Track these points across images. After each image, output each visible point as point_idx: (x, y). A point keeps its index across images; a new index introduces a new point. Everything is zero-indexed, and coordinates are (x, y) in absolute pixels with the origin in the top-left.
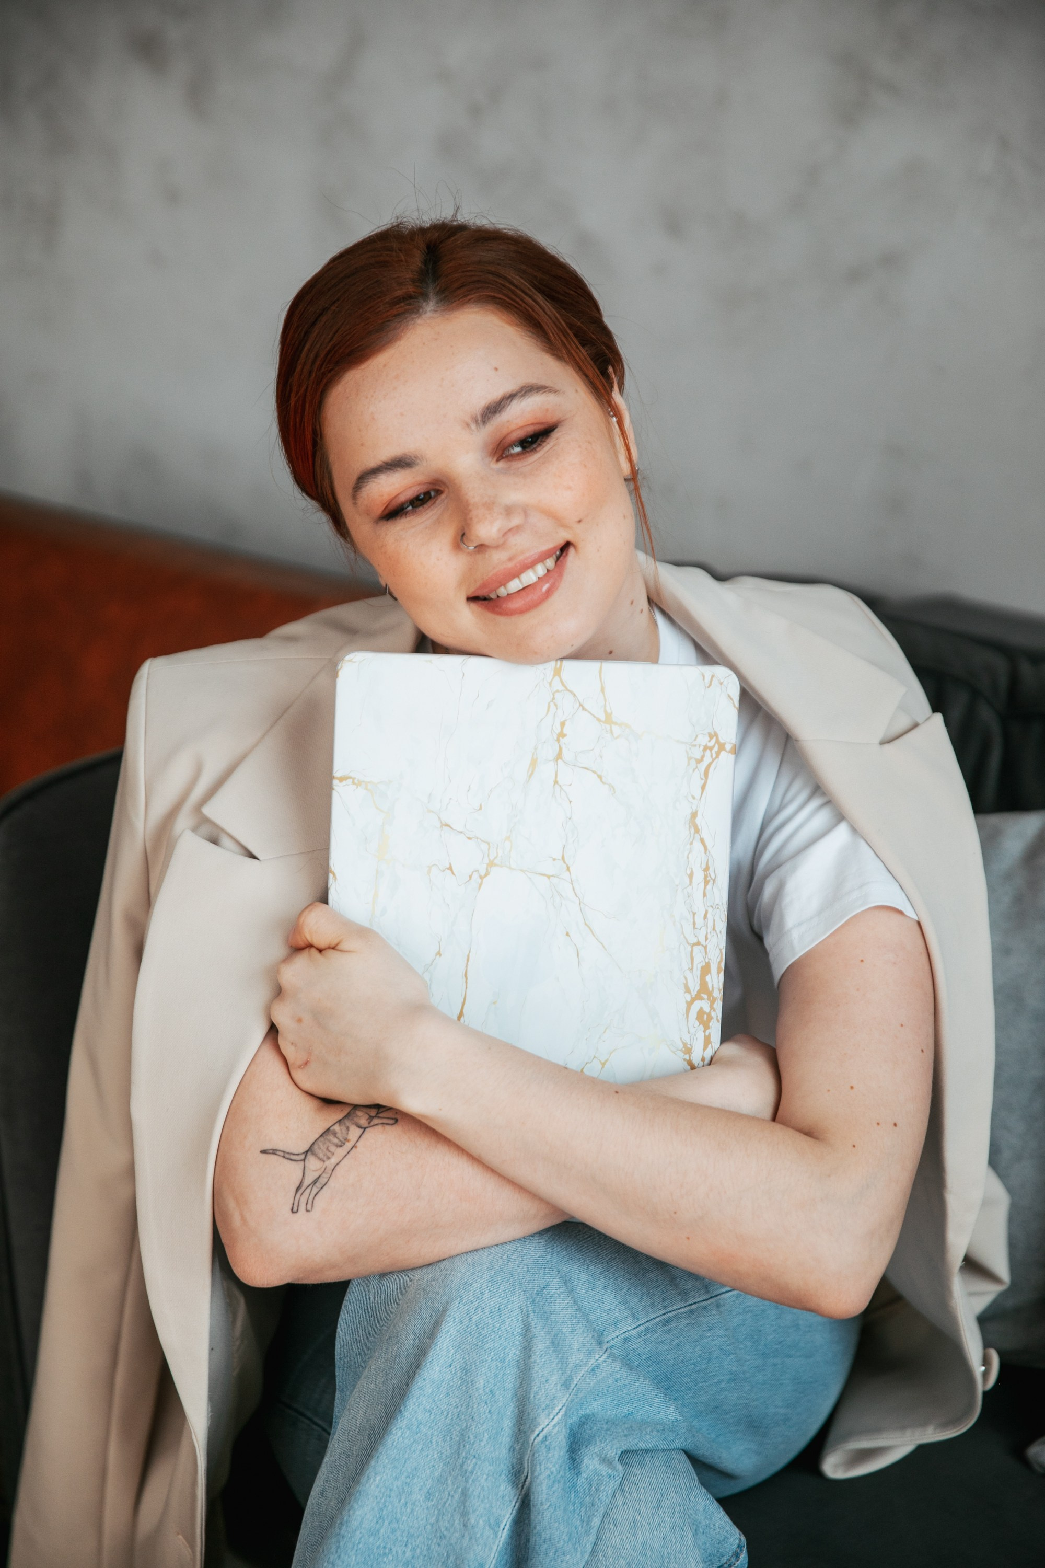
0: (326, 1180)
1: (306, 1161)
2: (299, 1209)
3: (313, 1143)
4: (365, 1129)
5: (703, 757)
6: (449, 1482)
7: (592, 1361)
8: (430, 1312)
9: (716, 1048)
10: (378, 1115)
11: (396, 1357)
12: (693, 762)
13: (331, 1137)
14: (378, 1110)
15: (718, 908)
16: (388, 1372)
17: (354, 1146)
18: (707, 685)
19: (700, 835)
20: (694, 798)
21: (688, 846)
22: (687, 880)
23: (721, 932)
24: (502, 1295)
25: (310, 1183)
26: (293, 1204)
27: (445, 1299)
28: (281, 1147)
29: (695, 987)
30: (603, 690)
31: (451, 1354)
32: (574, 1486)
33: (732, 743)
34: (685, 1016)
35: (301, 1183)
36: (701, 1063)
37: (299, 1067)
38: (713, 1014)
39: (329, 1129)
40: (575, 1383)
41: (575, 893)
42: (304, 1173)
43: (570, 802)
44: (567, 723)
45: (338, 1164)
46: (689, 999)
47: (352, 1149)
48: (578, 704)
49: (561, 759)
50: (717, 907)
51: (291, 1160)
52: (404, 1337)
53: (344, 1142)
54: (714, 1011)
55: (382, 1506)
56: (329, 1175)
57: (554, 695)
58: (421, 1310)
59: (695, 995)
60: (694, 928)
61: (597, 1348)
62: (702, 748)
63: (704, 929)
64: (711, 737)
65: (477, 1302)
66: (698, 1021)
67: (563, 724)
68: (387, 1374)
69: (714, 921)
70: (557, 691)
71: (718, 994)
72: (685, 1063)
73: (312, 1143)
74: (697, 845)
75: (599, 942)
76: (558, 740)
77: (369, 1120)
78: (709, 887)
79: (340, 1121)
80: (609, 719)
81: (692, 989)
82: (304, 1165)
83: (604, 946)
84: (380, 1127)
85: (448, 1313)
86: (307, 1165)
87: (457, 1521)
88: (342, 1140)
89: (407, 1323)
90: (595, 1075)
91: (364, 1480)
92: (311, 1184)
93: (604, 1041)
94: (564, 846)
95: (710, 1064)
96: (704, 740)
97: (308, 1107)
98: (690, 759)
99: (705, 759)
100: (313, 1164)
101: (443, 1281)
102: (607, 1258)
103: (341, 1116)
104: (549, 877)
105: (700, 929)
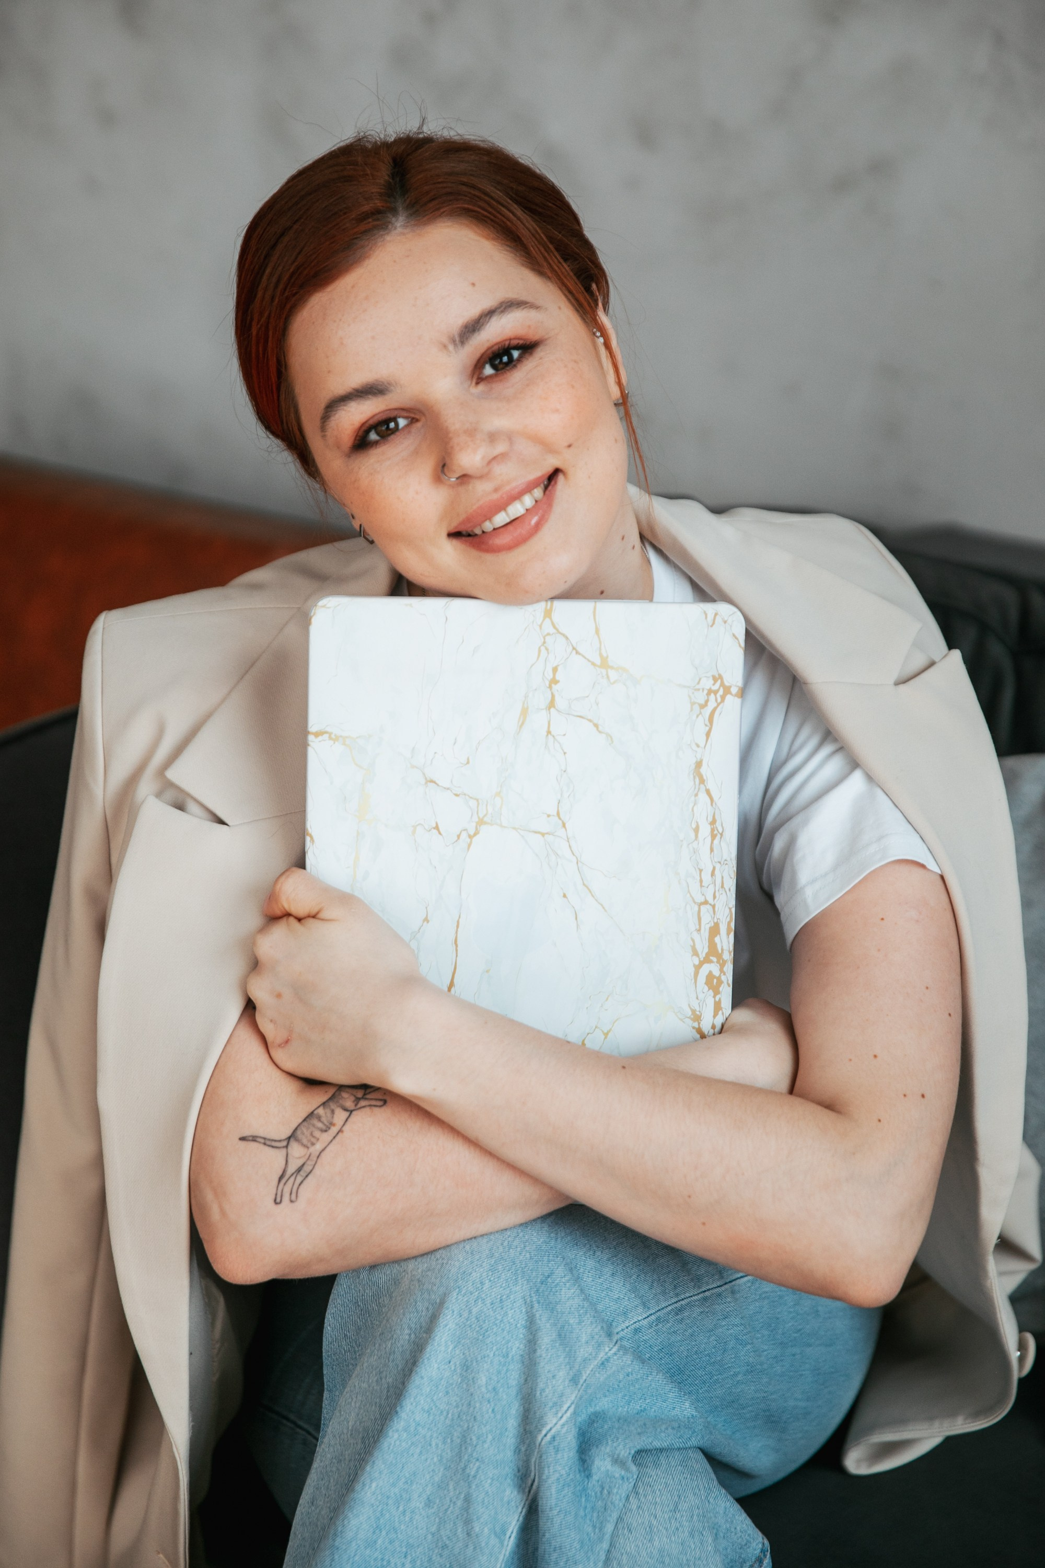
0: (310, 1168)
1: (289, 1148)
2: (283, 1200)
3: (296, 1129)
4: (351, 1112)
5: (707, 702)
6: (451, 1487)
7: (602, 1355)
8: (426, 1304)
9: (727, 1015)
10: (365, 1097)
11: (390, 1354)
12: (696, 707)
13: (315, 1122)
14: (365, 1091)
15: (726, 864)
16: (381, 1370)
17: (340, 1131)
18: (710, 624)
19: (705, 786)
20: (698, 746)
21: (693, 798)
22: (692, 835)
23: (730, 890)
24: (504, 1285)
25: (293, 1171)
26: (276, 1195)
27: (442, 1290)
28: (261, 1133)
29: (703, 949)
30: (597, 631)
31: (450, 1349)
32: (584, 1489)
33: (738, 686)
34: (693, 981)
35: (284, 1172)
36: (712, 1031)
37: (279, 1046)
38: (723, 978)
39: (312, 1113)
40: (584, 1378)
41: (572, 851)
42: (287, 1161)
43: (565, 753)
44: (559, 668)
45: (323, 1150)
46: (697, 962)
47: (338, 1133)
48: (571, 648)
49: (554, 707)
50: (725, 862)
51: (273, 1147)
52: (398, 1332)
53: (329, 1126)
54: (725, 974)
55: (378, 1514)
56: (314, 1163)
57: (544, 639)
58: (416, 1303)
59: (704, 958)
60: (701, 886)
61: (606, 1340)
62: (706, 692)
63: (712, 887)
64: (715, 679)
65: (477, 1293)
66: (707, 985)
67: (555, 670)
68: (381, 1373)
69: (722, 877)
70: (548, 634)
71: (728, 956)
72: (694, 1031)
73: (294, 1128)
74: (703, 796)
75: (599, 903)
76: (550, 687)
77: (356, 1102)
78: (716, 842)
79: (324, 1104)
80: (604, 663)
81: (700, 953)
82: (287, 1152)
83: (603, 908)
84: (367, 1109)
85: (446, 1305)
86: (289, 1152)
87: (460, 1530)
88: (327, 1124)
89: (401, 1316)
90: (597, 1048)
91: (358, 1487)
92: (295, 1172)
93: (606, 1010)
94: (559, 801)
95: (720, 1032)
96: (708, 684)
97: (289, 1088)
98: (693, 704)
99: (709, 704)
100: (296, 1150)
101: (439, 1271)
102: (615, 1243)
103: (325, 1098)
104: (543, 835)
105: (707, 887)
